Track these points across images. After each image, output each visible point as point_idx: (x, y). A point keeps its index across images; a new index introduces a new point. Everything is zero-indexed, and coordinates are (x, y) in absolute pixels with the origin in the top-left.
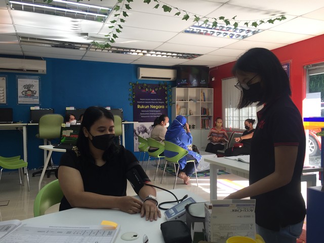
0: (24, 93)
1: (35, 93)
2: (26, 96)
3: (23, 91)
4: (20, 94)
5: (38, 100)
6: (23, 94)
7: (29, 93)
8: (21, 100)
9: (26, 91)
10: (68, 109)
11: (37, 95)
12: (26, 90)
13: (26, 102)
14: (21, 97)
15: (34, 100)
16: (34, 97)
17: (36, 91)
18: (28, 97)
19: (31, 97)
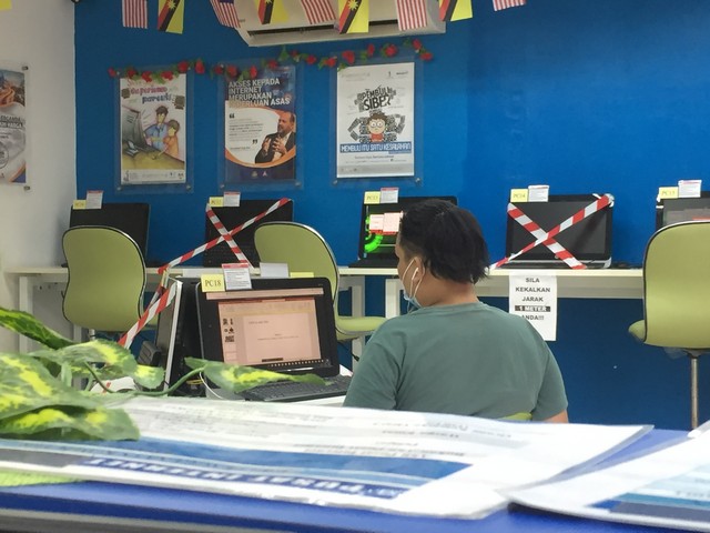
0: (357, 130)
1: (399, 129)
3: (356, 123)
4: (343, 136)
5: (409, 158)
6: (354, 136)
8: (348, 163)
9: (366, 122)
10: (518, 195)
11: (407, 135)
12: (367, 114)
13: (366, 169)
14: (347, 148)
16: (395, 147)
17: (403, 119)
18: (373, 147)
19: (386, 146)
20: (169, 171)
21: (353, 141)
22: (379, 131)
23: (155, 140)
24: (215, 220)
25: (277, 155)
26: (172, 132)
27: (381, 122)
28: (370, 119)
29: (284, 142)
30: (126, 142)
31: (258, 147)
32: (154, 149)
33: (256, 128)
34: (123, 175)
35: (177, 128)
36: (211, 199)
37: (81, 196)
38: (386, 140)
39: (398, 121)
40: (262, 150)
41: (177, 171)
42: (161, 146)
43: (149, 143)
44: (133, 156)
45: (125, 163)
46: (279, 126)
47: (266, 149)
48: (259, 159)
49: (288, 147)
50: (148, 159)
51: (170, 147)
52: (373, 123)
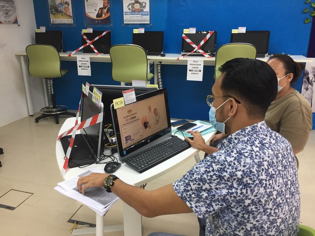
0: (130, 7)
1: (144, 7)
2: (134, 11)
3: (130, 4)
4: (125, 9)
5: (148, 17)
6: (129, 9)
7: (137, 6)
8: (128, 19)
9: (133, 4)
10: (186, 31)
11: (147, 9)
13: (133, 21)
14: (127, 13)
15: (144, 17)
16: (143, 13)
17: (146, 4)
18: (136, 13)
19: (140, 13)
20: (67, 20)
21: (129, 11)
22: (138, 8)
23: (61, 8)
24: (85, 37)
25: (104, 15)
26: (67, 6)
27: (138, 4)
28: (134, 3)
29: (106, 10)
30: (51, 9)
31: (97, 12)
32: (61, 12)
33: (96, 5)
34: (52, 20)
35: (69, 5)
36: (83, 30)
37: (38, 28)
38: (140, 11)
39: (144, 4)
40: (98, 13)
41: (70, 20)
42: (64, 11)
43: (59, 9)
44: (54, 14)
45: (51, 16)
46: (104, 5)
47: (100, 13)
48: (97, 16)
49: (107, 12)
50: (60, 15)
51: (66, 11)
52: (135, 5)
